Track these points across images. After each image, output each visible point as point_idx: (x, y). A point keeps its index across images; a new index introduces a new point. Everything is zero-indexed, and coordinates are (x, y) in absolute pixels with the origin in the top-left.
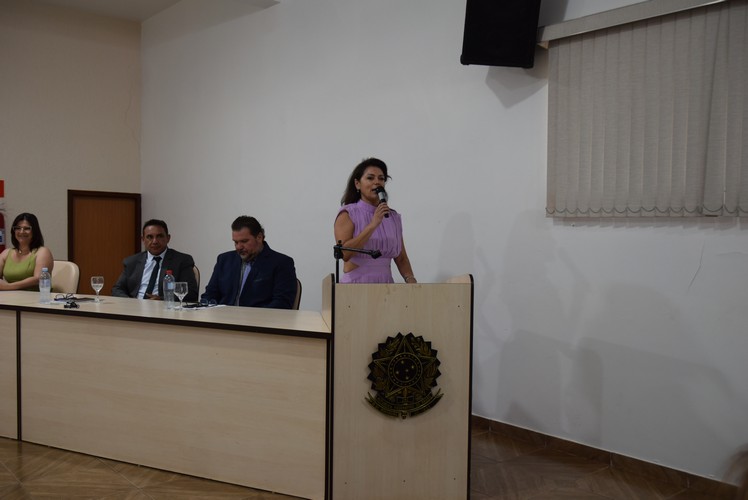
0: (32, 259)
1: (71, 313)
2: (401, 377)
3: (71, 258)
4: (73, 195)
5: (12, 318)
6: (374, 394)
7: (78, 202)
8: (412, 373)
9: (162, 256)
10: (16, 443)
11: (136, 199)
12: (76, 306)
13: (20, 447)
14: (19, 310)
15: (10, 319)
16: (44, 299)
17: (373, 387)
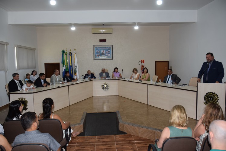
2: (211, 99)
3: (155, 75)
4: (156, 62)
6: (205, 102)
7: (157, 63)
8: (213, 99)
9: (171, 75)
10: (147, 105)
12: (156, 84)
14: (148, 84)
16: (151, 82)
17: (205, 101)
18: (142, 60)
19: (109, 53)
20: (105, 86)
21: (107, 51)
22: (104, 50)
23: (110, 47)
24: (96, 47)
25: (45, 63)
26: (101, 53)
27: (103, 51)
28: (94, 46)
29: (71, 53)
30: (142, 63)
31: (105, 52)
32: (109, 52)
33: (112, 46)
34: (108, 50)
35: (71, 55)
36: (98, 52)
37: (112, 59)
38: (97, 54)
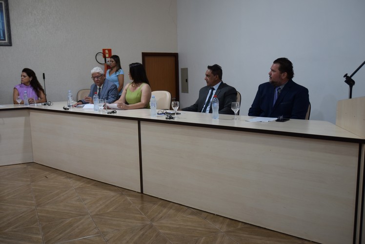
0: (140, 90)
1: (170, 122)
4: (144, 55)
5: (135, 124)
7: (147, 58)
10: (140, 194)
11: (175, 56)
12: (173, 118)
13: (142, 197)
14: (139, 120)
15: (135, 125)
18: (104, 50)
30: (105, 57)
33: (7, 1)
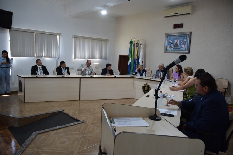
19: (185, 44)
20: (146, 88)
21: (182, 40)
22: (179, 39)
23: (187, 35)
24: (169, 35)
25: (119, 55)
26: (174, 44)
27: (177, 41)
28: (166, 34)
29: (138, 44)
31: (180, 42)
32: (186, 42)
33: (191, 33)
34: (184, 39)
35: (138, 46)
36: (170, 42)
37: (189, 53)
38: (169, 45)
